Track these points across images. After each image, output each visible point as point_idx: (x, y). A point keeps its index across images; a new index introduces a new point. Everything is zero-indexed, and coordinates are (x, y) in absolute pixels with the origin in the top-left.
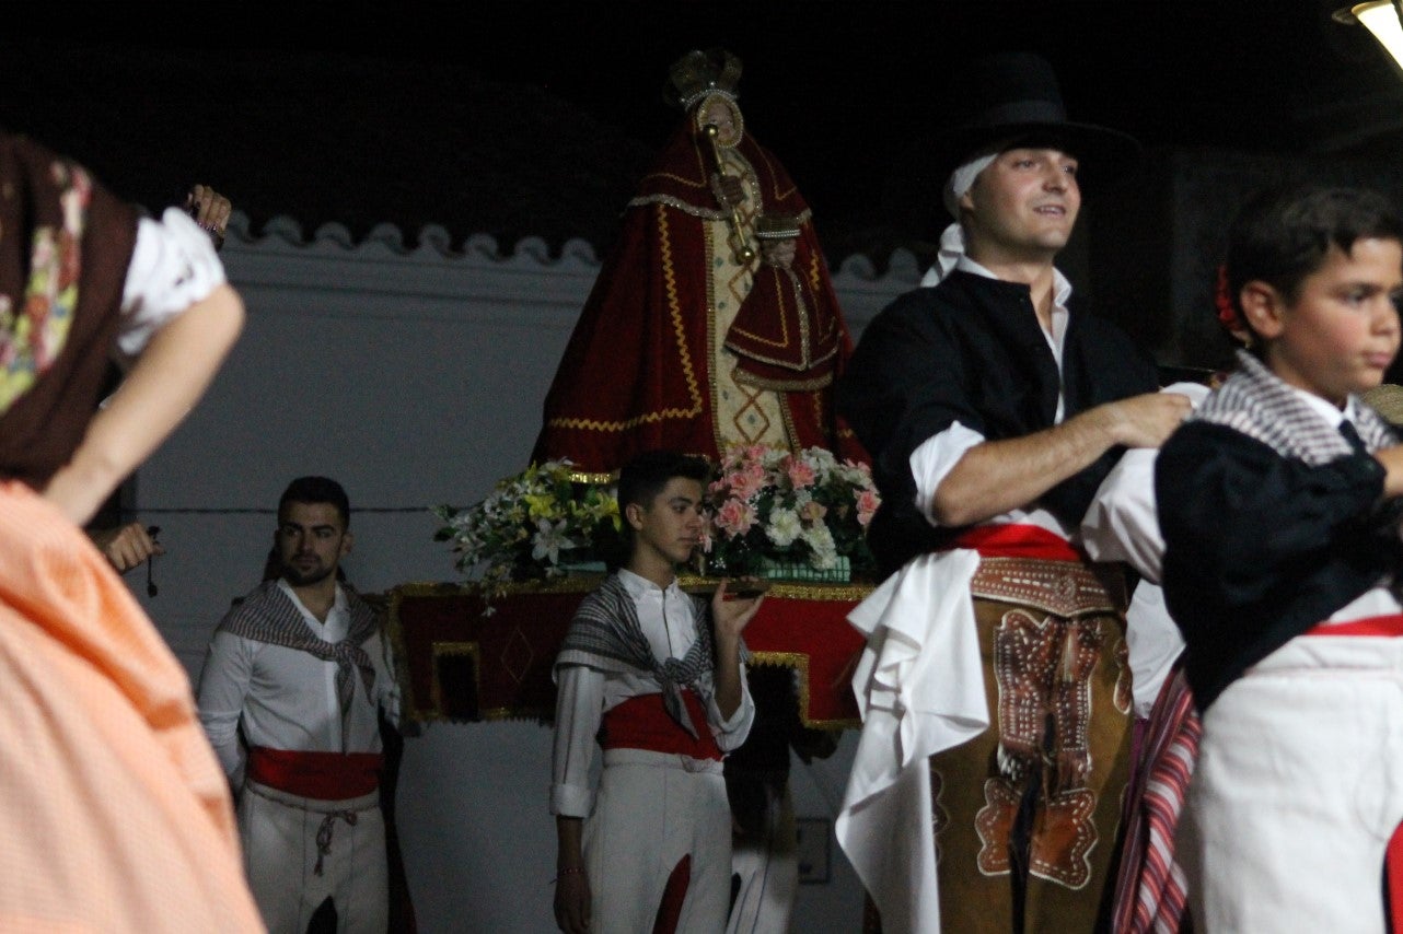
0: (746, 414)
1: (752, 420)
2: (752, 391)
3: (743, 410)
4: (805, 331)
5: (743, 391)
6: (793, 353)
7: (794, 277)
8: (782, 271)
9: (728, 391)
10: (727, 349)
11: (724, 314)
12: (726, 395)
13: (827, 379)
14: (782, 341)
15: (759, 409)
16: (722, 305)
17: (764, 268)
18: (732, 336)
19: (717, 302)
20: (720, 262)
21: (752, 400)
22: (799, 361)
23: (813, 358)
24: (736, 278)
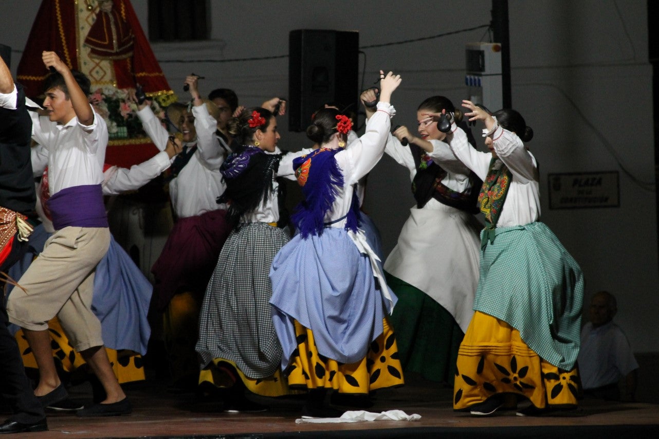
0: (95, 70)
1: (97, 72)
2: (97, 61)
3: (94, 68)
4: (115, 37)
5: (93, 61)
6: (111, 46)
7: (111, 16)
8: (106, 14)
9: (86, 61)
10: (85, 46)
11: (83, 31)
12: (85, 63)
13: (130, 54)
14: (106, 41)
15: (101, 68)
16: (83, 28)
17: (100, 12)
18: (87, 41)
19: (80, 26)
20: (82, 11)
21: (97, 65)
22: (112, 48)
23: (119, 47)
24: (88, 17)
